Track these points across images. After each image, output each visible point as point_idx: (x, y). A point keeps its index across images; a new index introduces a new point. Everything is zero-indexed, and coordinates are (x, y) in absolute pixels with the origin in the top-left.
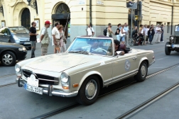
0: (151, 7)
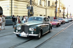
0: (37, 9)
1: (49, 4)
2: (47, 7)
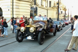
1: (51, 4)
2: (48, 8)
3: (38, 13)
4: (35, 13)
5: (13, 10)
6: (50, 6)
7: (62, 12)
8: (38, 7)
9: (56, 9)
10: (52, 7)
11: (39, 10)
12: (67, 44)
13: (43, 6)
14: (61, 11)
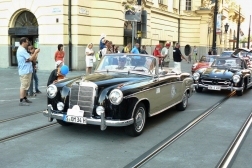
1: (190, 4)
2: (182, 13)
3: (148, 29)
4: (139, 28)
5: (70, 20)
6: (189, 8)
7: (227, 26)
8: (148, 11)
9: (208, 18)
10: (196, 12)
11: (153, 20)
12: (237, 128)
13: (166, 7)
14: (225, 22)
